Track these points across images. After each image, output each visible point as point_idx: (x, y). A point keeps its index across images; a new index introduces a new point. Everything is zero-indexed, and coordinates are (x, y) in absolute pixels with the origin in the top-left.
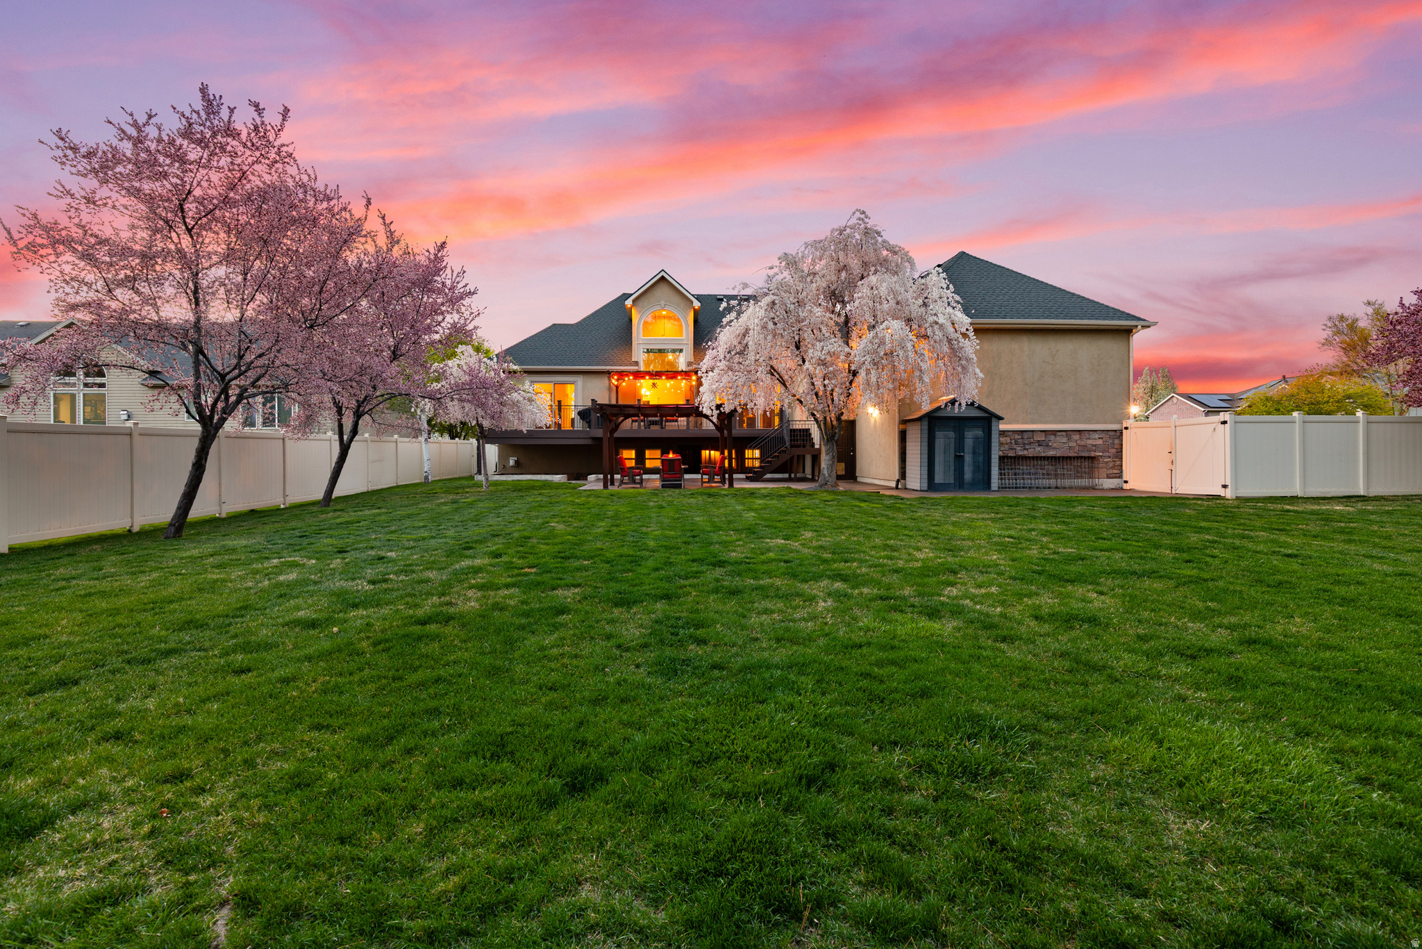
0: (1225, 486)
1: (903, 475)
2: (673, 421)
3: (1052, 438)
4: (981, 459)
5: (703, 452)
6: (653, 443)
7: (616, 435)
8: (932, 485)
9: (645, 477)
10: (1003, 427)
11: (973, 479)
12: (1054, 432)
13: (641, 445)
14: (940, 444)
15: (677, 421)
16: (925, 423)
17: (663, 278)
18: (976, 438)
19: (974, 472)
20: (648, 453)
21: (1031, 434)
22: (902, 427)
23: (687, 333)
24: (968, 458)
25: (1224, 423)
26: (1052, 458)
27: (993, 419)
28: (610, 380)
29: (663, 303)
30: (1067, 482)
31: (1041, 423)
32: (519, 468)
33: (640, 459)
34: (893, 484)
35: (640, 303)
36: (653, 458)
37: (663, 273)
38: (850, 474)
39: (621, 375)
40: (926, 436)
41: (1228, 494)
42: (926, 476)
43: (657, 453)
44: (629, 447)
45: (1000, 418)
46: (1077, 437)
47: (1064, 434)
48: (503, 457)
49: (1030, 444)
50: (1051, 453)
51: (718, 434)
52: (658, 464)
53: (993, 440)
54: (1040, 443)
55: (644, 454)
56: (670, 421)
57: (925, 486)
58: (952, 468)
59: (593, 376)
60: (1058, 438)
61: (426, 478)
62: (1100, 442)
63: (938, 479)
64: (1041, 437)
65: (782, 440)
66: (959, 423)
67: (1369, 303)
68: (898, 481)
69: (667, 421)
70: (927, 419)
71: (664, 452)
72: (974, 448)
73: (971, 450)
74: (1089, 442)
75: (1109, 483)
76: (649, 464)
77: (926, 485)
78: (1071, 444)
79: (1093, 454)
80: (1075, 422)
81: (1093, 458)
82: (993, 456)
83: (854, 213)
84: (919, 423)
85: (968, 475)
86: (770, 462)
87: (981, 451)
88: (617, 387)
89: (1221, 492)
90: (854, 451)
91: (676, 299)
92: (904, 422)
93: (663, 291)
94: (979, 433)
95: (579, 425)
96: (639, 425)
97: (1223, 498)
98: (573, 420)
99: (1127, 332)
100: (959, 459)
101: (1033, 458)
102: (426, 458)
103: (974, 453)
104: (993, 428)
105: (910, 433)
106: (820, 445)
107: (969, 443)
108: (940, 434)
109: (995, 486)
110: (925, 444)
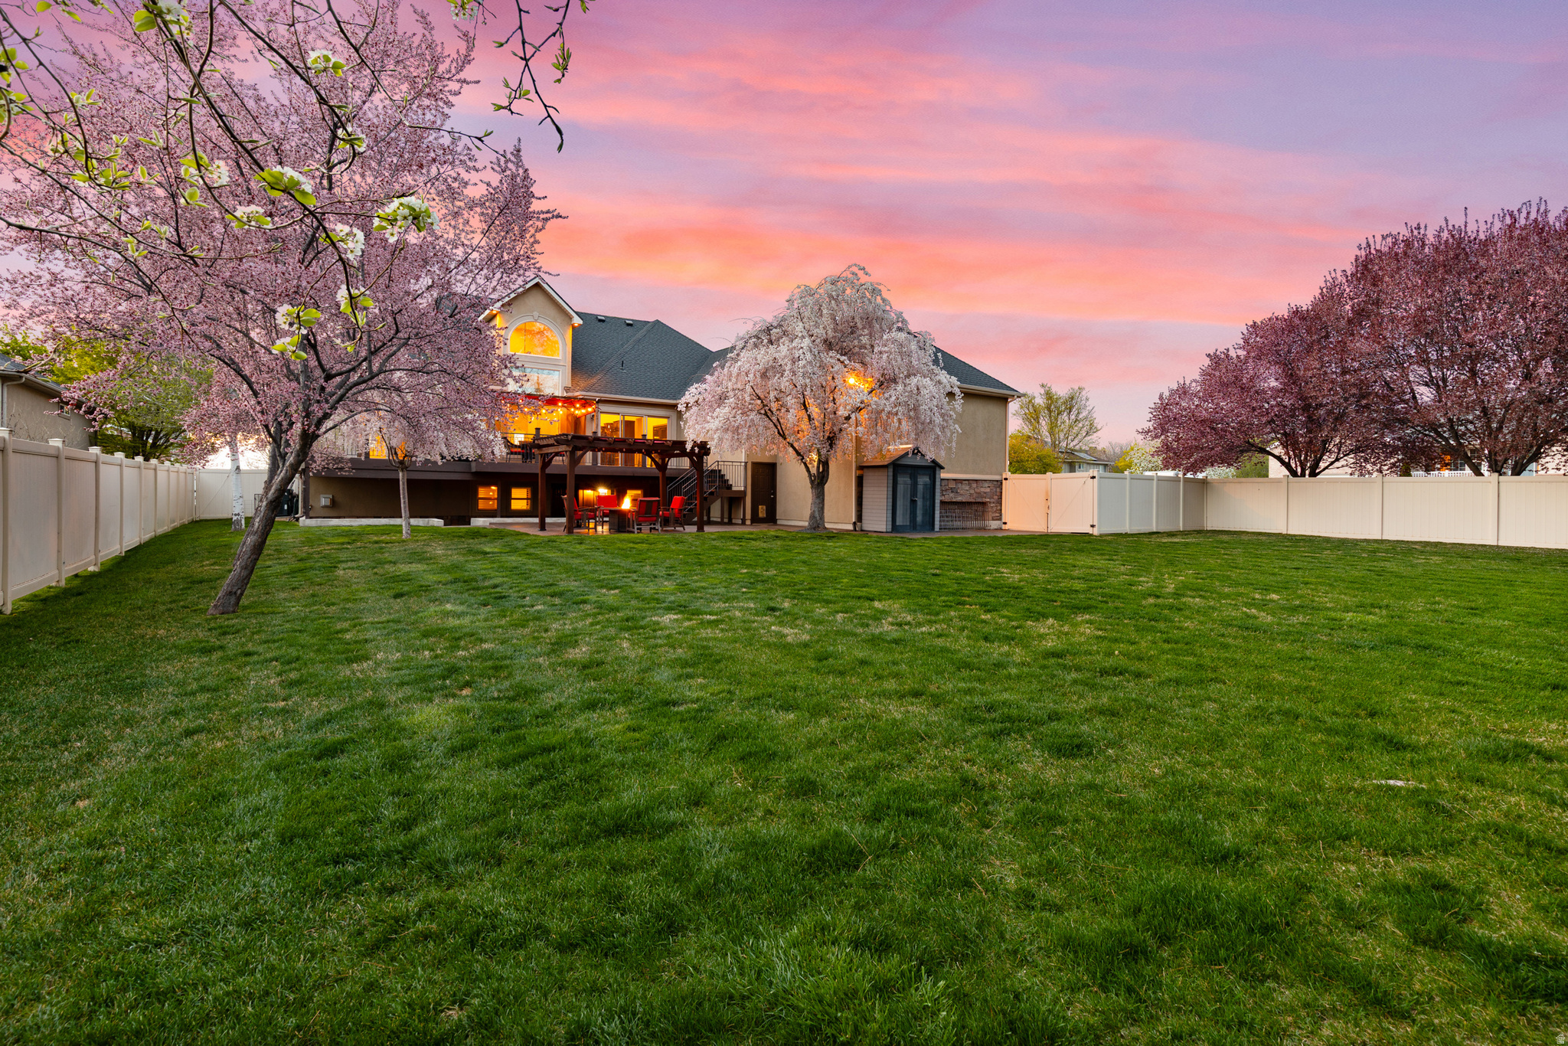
0: (1093, 526)
1: (859, 517)
3: (960, 485)
4: (928, 504)
6: (520, 479)
7: (548, 471)
8: (895, 528)
10: (944, 475)
11: (923, 521)
12: (961, 481)
13: (504, 481)
14: (900, 488)
16: (891, 470)
17: (537, 285)
18: (925, 485)
19: (923, 514)
20: (513, 493)
22: (859, 473)
23: (565, 353)
24: (920, 503)
25: (1093, 477)
26: (959, 503)
27: (937, 469)
29: (536, 314)
30: (969, 524)
31: (953, 473)
32: (336, 510)
33: (505, 499)
34: (851, 527)
35: (514, 308)
36: (520, 497)
37: (535, 279)
38: (771, 518)
41: (1096, 532)
42: (890, 519)
43: (526, 492)
44: (488, 484)
45: (942, 468)
46: (974, 485)
47: (967, 482)
48: (310, 495)
49: (947, 490)
50: (959, 499)
51: (657, 473)
52: (524, 504)
53: (937, 487)
54: (952, 490)
55: (509, 493)
57: (890, 529)
58: (909, 511)
60: (963, 486)
62: (988, 490)
63: (899, 522)
64: (952, 485)
66: (914, 471)
67: (1043, 386)
68: (855, 524)
70: (892, 466)
72: (923, 494)
73: (921, 496)
74: (982, 490)
75: (994, 524)
77: (890, 527)
78: (972, 492)
79: (984, 500)
80: (974, 473)
81: (984, 504)
82: (936, 501)
83: (849, 267)
84: (886, 469)
85: (919, 519)
87: (928, 497)
89: (1090, 531)
90: (775, 494)
91: (552, 311)
92: (861, 468)
93: (535, 301)
94: (928, 480)
97: (1092, 535)
99: (1003, 400)
100: (913, 502)
103: (923, 498)
104: (937, 476)
105: (869, 478)
106: (746, 487)
107: (920, 488)
108: (901, 479)
109: (937, 527)
110: (891, 489)
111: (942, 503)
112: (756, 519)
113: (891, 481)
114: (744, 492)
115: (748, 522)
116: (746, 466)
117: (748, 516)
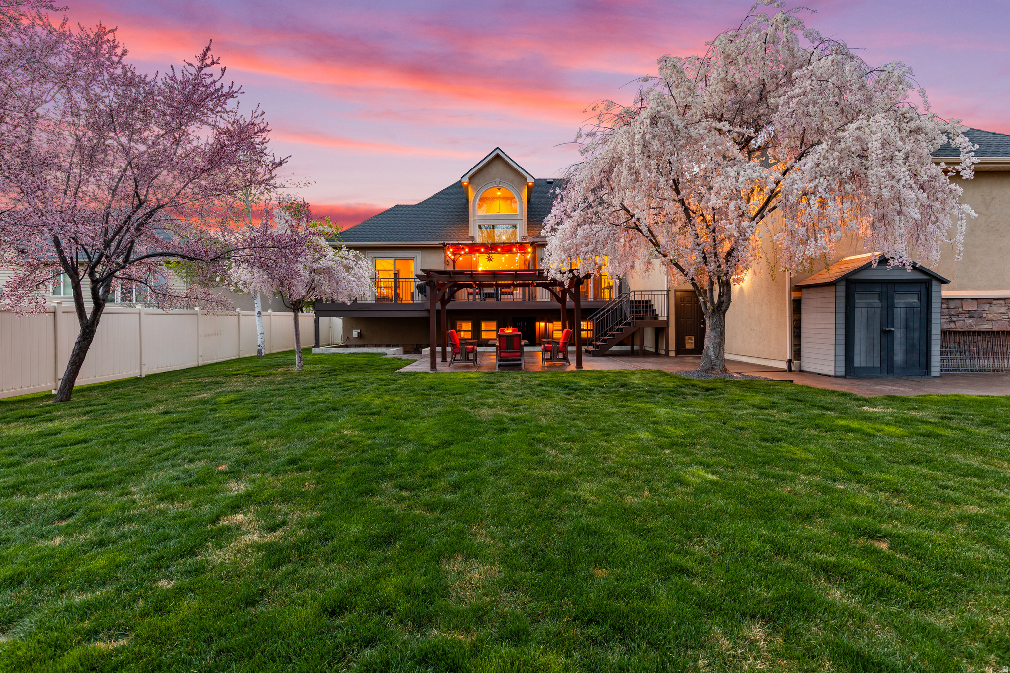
1: (797, 353)
2: (509, 293)
3: (987, 307)
4: (916, 335)
5: (537, 324)
6: (489, 315)
8: (851, 371)
9: (479, 349)
10: (946, 293)
11: (906, 362)
12: (990, 301)
13: (477, 316)
14: (860, 315)
15: (512, 293)
16: (842, 289)
17: (498, 156)
18: (910, 308)
19: (907, 352)
20: (484, 325)
21: (959, 302)
22: (795, 295)
23: (521, 209)
24: (899, 334)
26: (988, 332)
27: (934, 283)
28: (445, 253)
29: (497, 180)
31: (972, 289)
32: (362, 340)
33: (477, 331)
34: (784, 366)
35: (476, 181)
36: (489, 329)
37: (498, 151)
38: (698, 348)
39: (457, 248)
40: (843, 305)
42: (843, 358)
43: (493, 325)
44: (466, 320)
45: (943, 281)
47: (1002, 302)
48: (347, 329)
49: (958, 315)
50: (986, 326)
52: (493, 335)
53: (933, 310)
54: (970, 314)
55: (480, 326)
56: (506, 293)
57: (842, 371)
58: (878, 347)
59: (432, 251)
60: (994, 308)
61: (260, 351)
63: (859, 361)
64: (973, 307)
65: (621, 310)
66: (886, 288)
68: (789, 362)
69: (503, 293)
70: (843, 283)
71: (501, 325)
72: (907, 320)
73: (903, 324)
76: (485, 336)
77: (843, 369)
82: (933, 332)
84: (833, 288)
85: (899, 356)
86: (614, 335)
87: (917, 325)
88: (454, 261)
91: (511, 176)
92: (797, 287)
93: (497, 168)
94: (914, 300)
95: (418, 298)
96: (475, 298)
98: (413, 293)
100: (887, 334)
101: (964, 332)
102: (259, 332)
103: (907, 327)
104: (934, 294)
105: (810, 302)
106: (668, 317)
107: (900, 313)
108: (860, 302)
109: (936, 370)
110: (842, 316)
111: (944, 333)
112: (681, 350)
113: (842, 305)
114: (667, 322)
115: (672, 354)
116: (668, 295)
117: (672, 346)
